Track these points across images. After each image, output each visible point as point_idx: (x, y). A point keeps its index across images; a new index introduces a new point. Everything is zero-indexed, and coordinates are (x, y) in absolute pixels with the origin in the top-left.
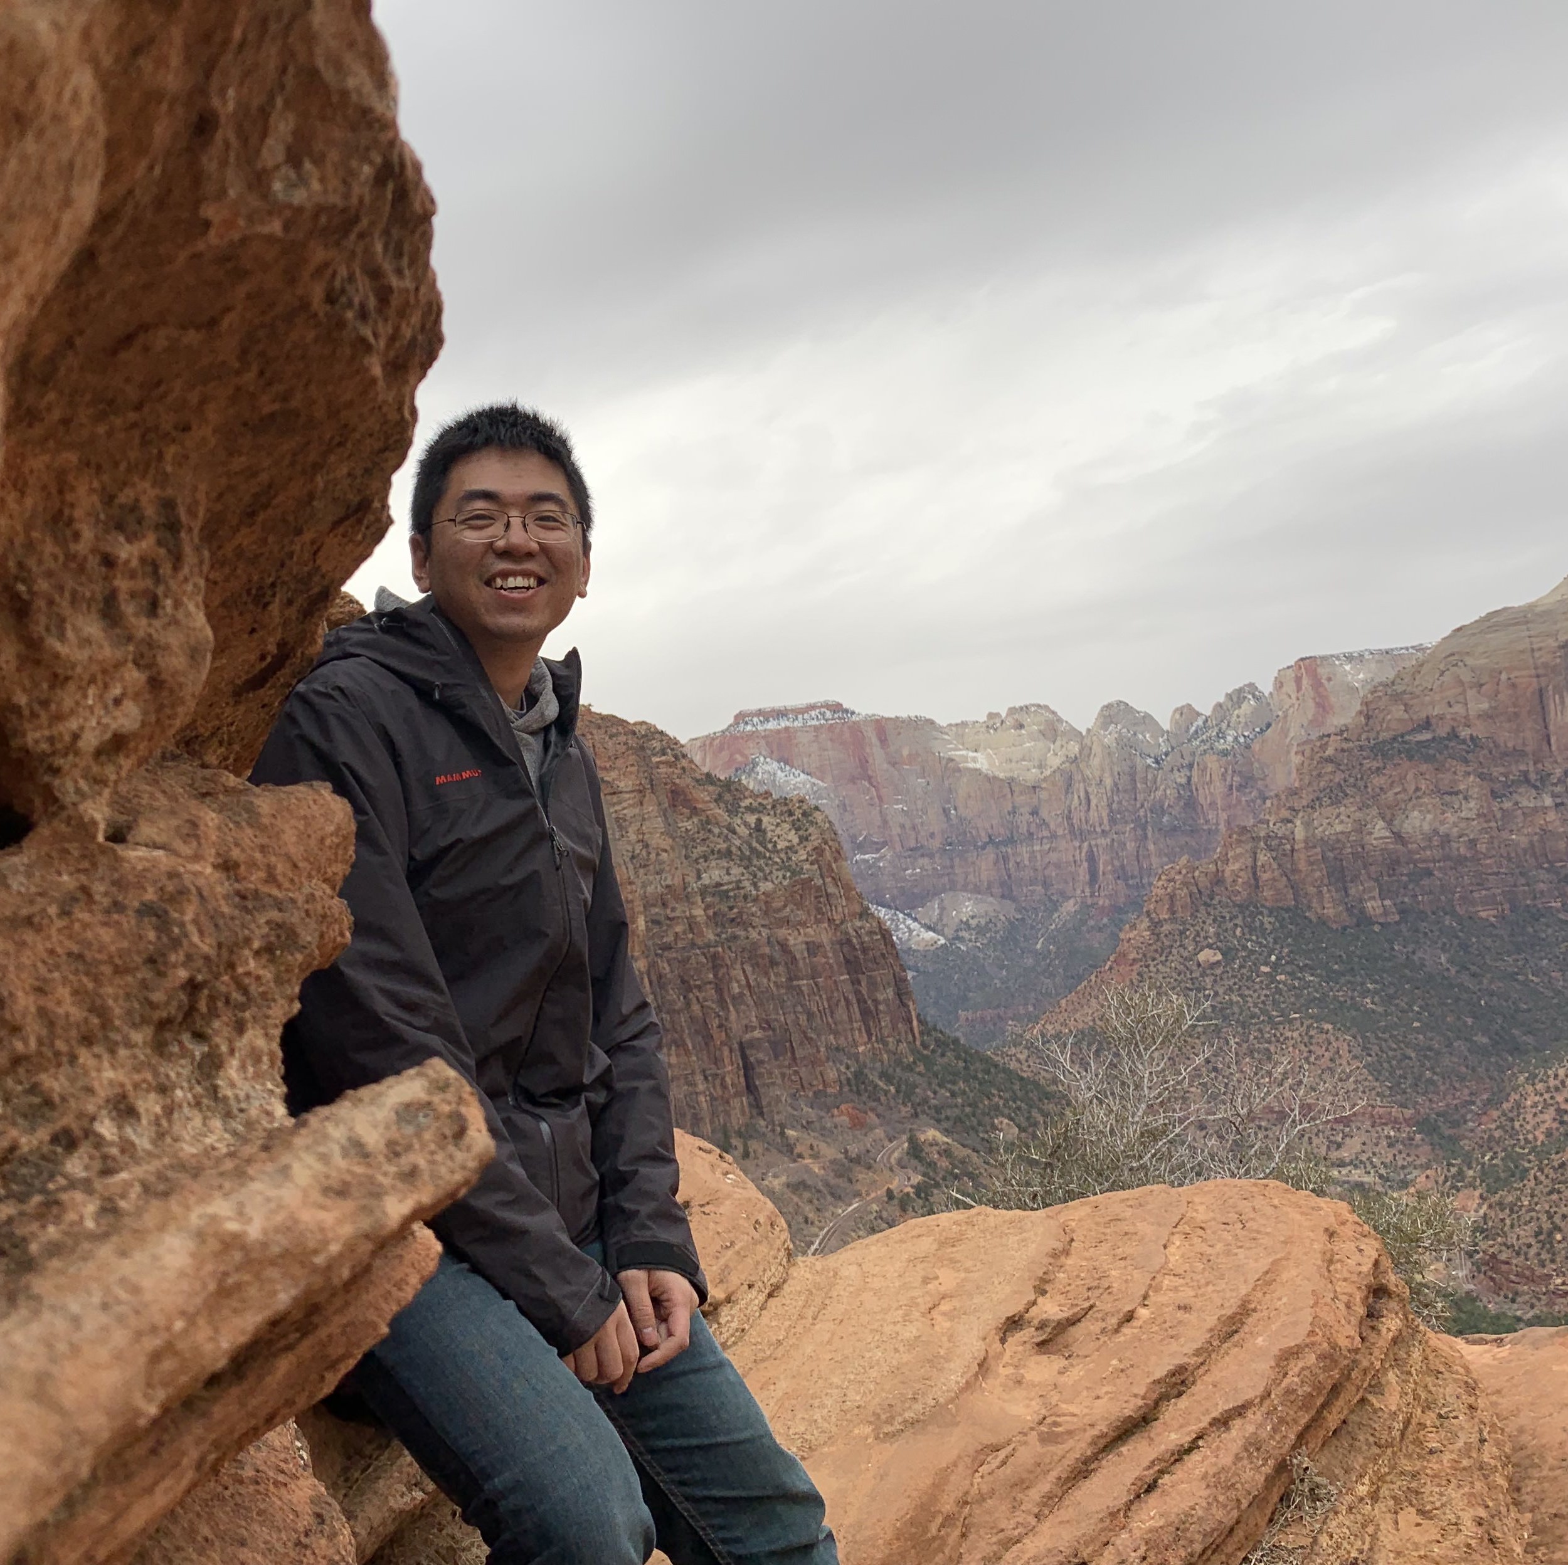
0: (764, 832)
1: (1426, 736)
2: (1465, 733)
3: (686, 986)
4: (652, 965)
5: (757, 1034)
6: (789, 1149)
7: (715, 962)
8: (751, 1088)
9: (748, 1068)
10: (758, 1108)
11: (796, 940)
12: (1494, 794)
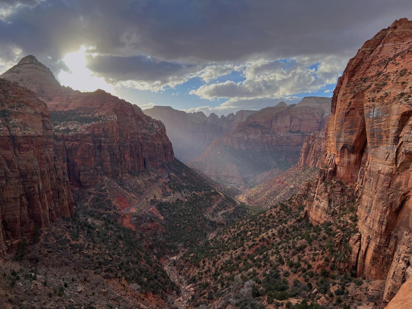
0: (153, 125)
1: (255, 124)
2: (260, 124)
3: (136, 148)
4: (131, 144)
5: (147, 157)
6: (149, 175)
7: (141, 145)
8: (145, 165)
9: (145, 162)
10: (145, 168)
11: (156, 143)
12: (263, 134)
